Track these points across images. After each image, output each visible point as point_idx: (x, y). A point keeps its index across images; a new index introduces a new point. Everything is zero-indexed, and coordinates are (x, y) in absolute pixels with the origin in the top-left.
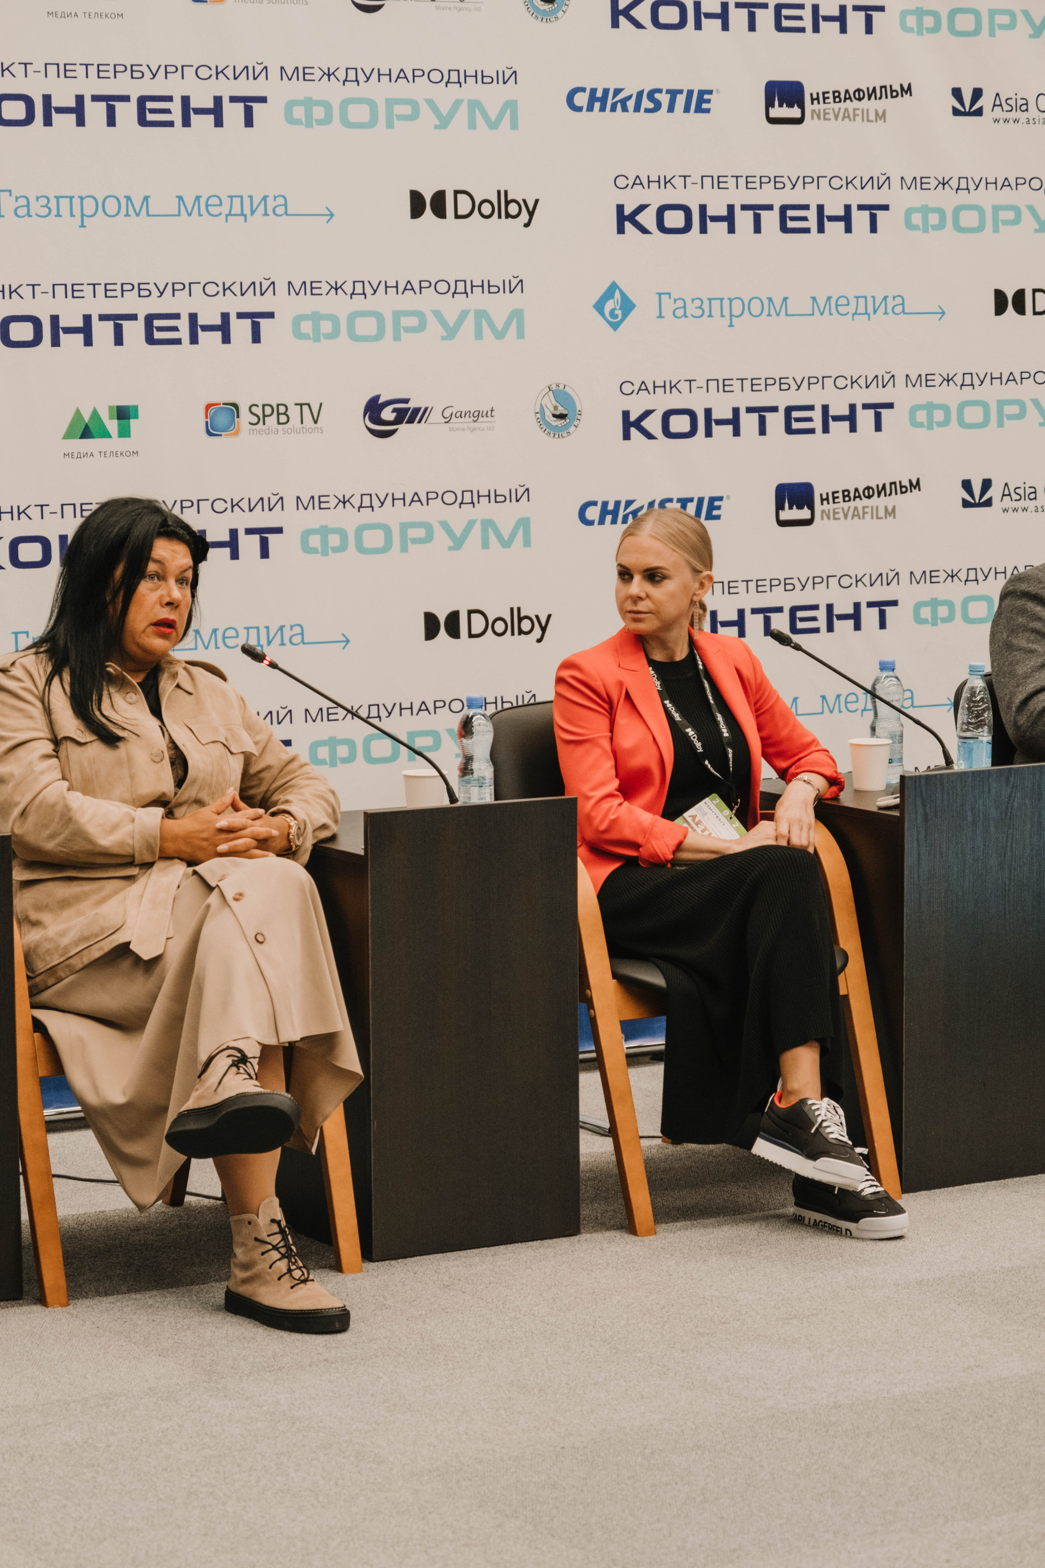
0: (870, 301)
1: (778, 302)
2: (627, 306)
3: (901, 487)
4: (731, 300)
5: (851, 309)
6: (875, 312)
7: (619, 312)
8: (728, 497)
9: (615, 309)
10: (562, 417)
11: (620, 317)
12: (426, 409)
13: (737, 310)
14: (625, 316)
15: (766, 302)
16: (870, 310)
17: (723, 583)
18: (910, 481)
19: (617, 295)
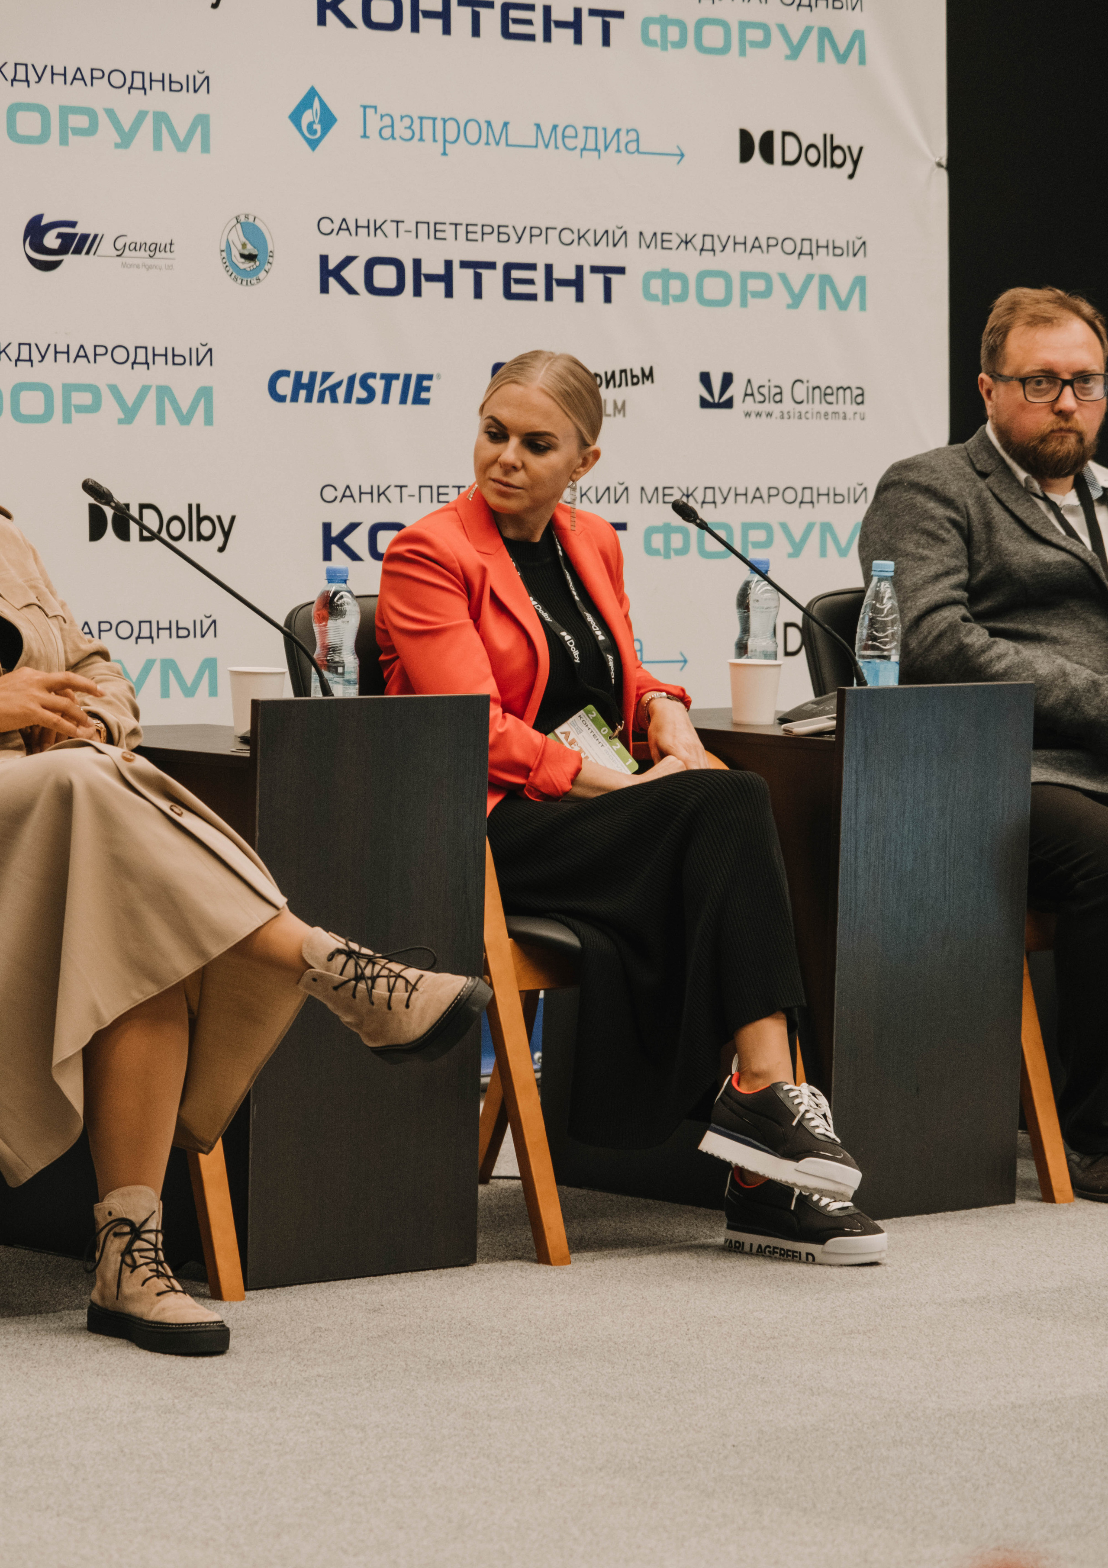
0: (601, 134)
1: (497, 127)
2: (328, 120)
3: (633, 377)
4: (445, 121)
5: (579, 143)
6: (606, 148)
7: (317, 127)
8: (439, 376)
9: (314, 122)
10: (250, 257)
11: (319, 134)
12: (96, 236)
13: (451, 135)
14: (326, 129)
15: (484, 126)
16: (601, 146)
17: (431, 487)
18: (643, 370)
19: (316, 104)
